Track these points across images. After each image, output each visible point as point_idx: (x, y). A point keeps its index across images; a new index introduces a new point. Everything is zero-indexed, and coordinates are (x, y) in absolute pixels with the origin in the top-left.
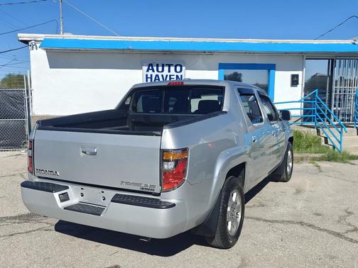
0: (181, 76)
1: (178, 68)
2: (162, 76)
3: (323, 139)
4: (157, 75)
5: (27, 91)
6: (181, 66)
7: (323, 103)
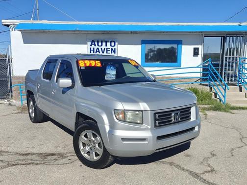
0: (115, 49)
1: (113, 44)
2: (101, 48)
3: (213, 94)
4: (98, 48)
5: (9, 59)
6: (115, 42)
7: (214, 68)
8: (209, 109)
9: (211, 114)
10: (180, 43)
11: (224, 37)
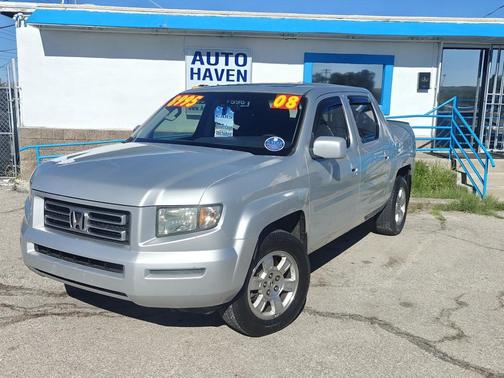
0: (245, 71)
1: (241, 60)
2: (216, 70)
3: (459, 175)
4: (208, 70)
5: (12, 90)
6: (245, 57)
7: (462, 118)
8: (449, 208)
9: (453, 217)
10: (388, 61)
11: (487, 50)
